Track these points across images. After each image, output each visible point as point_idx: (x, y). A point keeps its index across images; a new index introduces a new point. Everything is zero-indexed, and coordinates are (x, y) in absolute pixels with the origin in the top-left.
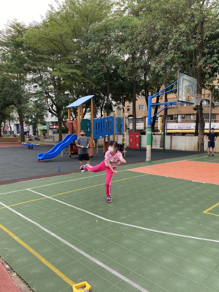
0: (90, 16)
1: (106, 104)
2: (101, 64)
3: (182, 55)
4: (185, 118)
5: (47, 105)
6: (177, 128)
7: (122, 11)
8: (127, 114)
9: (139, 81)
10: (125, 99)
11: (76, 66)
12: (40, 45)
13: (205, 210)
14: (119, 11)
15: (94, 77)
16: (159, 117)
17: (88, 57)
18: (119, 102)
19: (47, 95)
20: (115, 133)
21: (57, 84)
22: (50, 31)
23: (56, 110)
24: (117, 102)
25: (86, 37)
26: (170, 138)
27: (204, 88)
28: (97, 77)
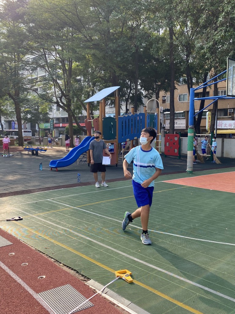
1: (133, 94)
2: (128, 41)
5: (54, 96)
6: (233, 128)
8: (162, 108)
9: (179, 63)
10: (160, 88)
11: (95, 45)
15: (119, 59)
16: (207, 111)
17: (110, 31)
18: (151, 91)
21: (67, 68)
23: (65, 103)
24: (149, 92)
25: (108, 6)
26: (221, 142)
28: (121, 59)
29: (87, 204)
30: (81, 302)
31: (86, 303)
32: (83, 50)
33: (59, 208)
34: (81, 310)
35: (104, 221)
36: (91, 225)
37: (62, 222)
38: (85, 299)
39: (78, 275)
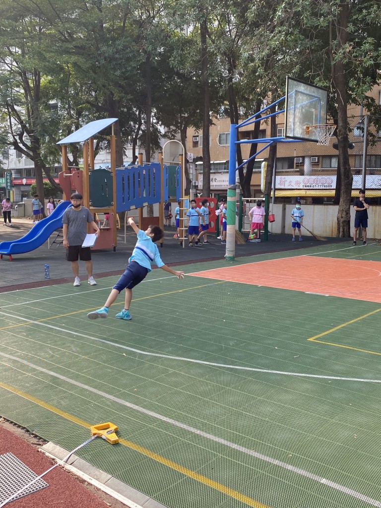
1: (143, 131)
2: (134, 44)
3: (302, 37)
4: (320, 165)
5: (10, 133)
6: (301, 187)
8: (192, 155)
9: (218, 83)
10: (187, 123)
11: (78, 47)
13: (312, 337)
15: (118, 73)
16: (263, 161)
17: (104, 25)
18: (174, 128)
19: (9, 111)
20: (162, 199)
21: (32, 85)
24: (170, 129)
26: (281, 209)
27: (355, 101)
28: (122, 73)
29: (56, 315)
30: (27, 482)
31: (35, 483)
32: (58, 55)
33: (7, 324)
34: (26, 496)
35: (83, 344)
36: (60, 350)
37: (11, 347)
38: (35, 477)
39: (28, 435)
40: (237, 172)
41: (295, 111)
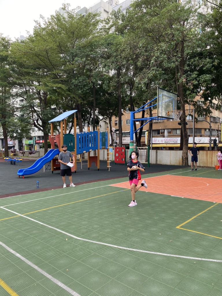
0: (76, 33)
1: (92, 118)
2: (87, 79)
4: (172, 133)
5: (32, 119)
6: (164, 143)
7: (108, 29)
8: (114, 128)
9: (125, 97)
10: (112, 114)
11: (62, 81)
12: (25, 59)
13: (178, 225)
14: (104, 28)
15: (80, 92)
16: (146, 131)
17: (75, 72)
18: (106, 117)
19: (32, 109)
20: (99, 148)
21: (43, 99)
22: (35, 46)
23: (41, 124)
24: (104, 117)
25: (72, 52)
26: (155, 153)
27: (188, 103)
28: (82, 92)
33: (6, 217)
40: (134, 134)
41: (162, 104)
